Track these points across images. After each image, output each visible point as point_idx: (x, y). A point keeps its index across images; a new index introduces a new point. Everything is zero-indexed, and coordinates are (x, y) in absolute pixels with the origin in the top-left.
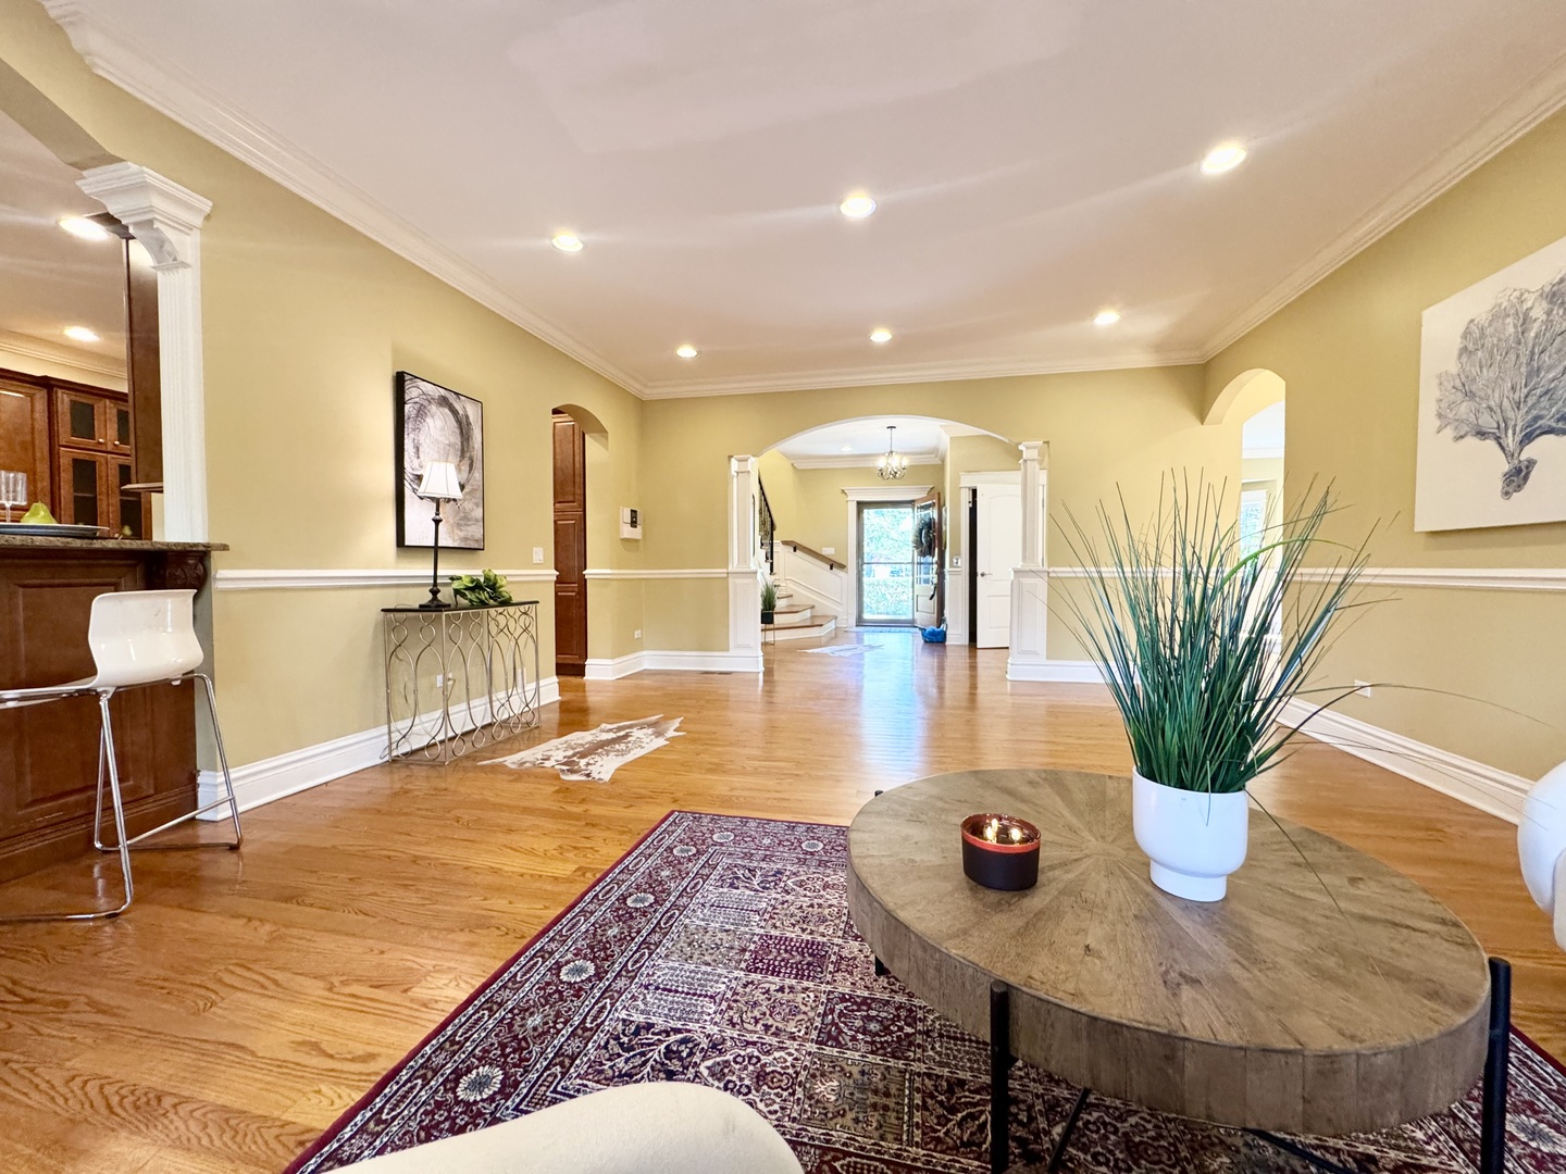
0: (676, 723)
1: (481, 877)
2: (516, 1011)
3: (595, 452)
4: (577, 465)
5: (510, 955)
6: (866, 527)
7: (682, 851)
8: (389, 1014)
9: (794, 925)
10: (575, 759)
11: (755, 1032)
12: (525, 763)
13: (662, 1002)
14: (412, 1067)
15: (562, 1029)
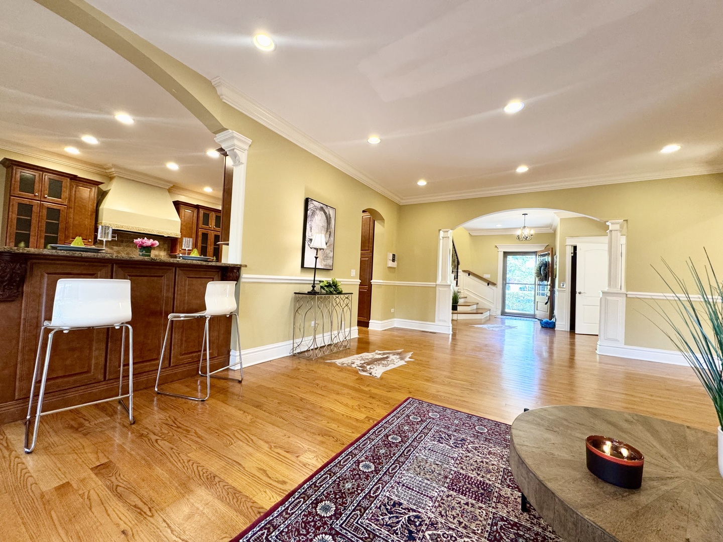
0: (410, 354)
1: (326, 412)
2: (341, 479)
3: (379, 229)
4: (371, 234)
5: (339, 451)
6: (507, 265)
7: (414, 418)
8: (291, 465)
9: (473, 471)
10: (365, 365)
11: (454, 523)
12: (344, 364)
13: (406, 493)
14: (299, 492)
15: (360, 493)
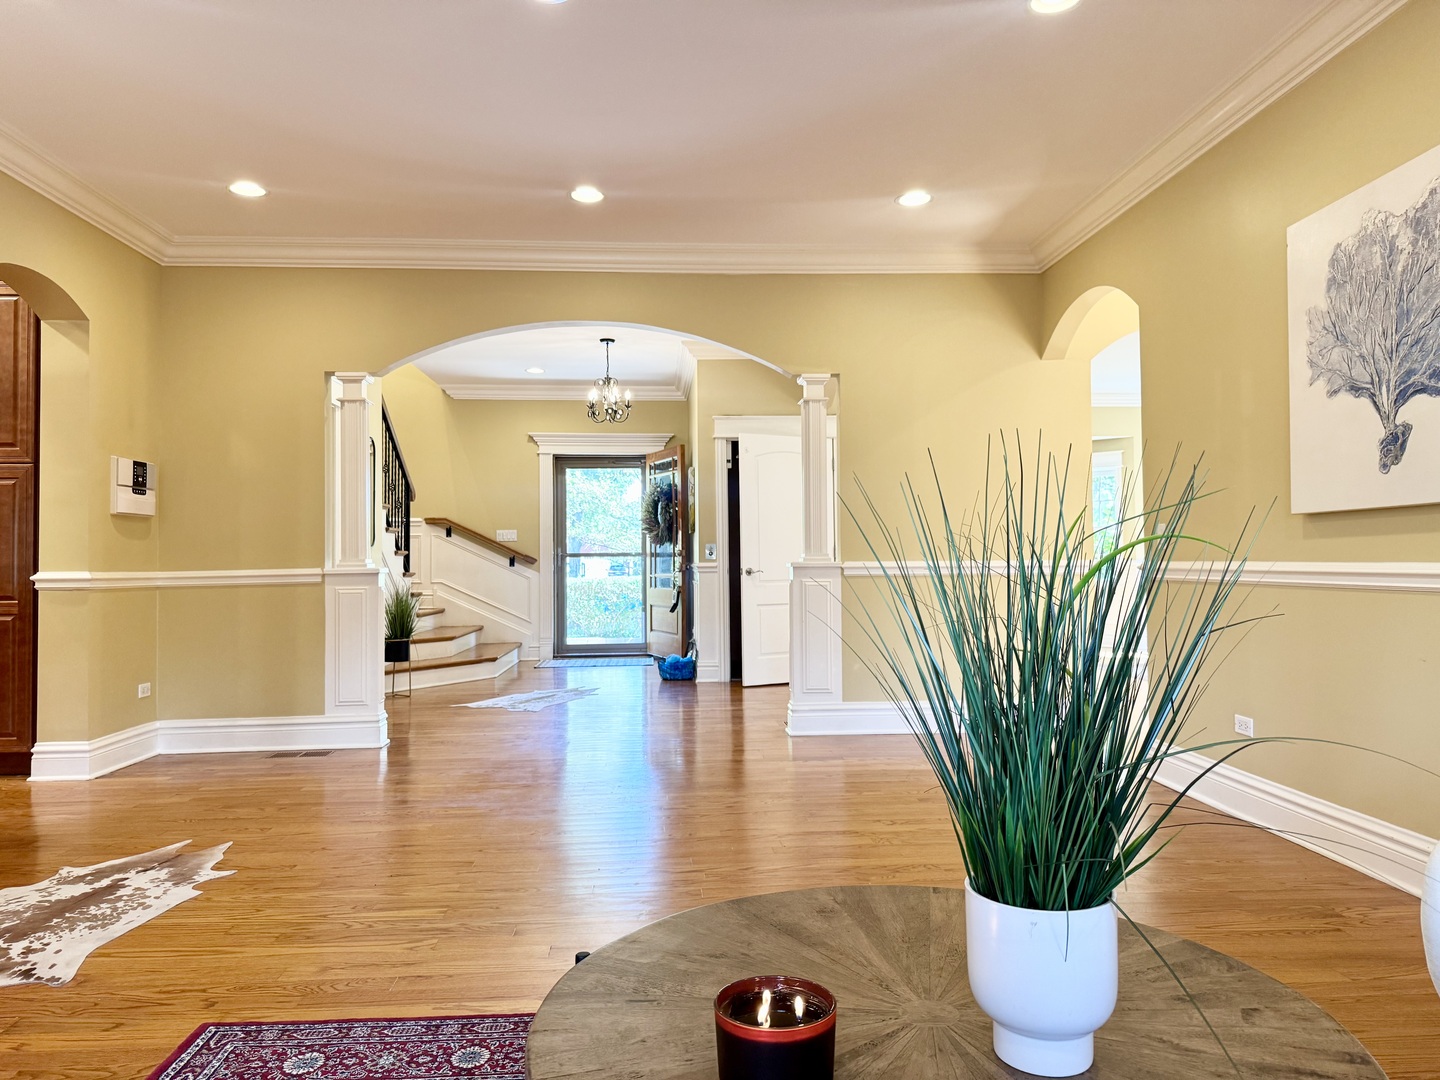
0: (218, 854)
4: (23, 378)
6: (569, 496)
